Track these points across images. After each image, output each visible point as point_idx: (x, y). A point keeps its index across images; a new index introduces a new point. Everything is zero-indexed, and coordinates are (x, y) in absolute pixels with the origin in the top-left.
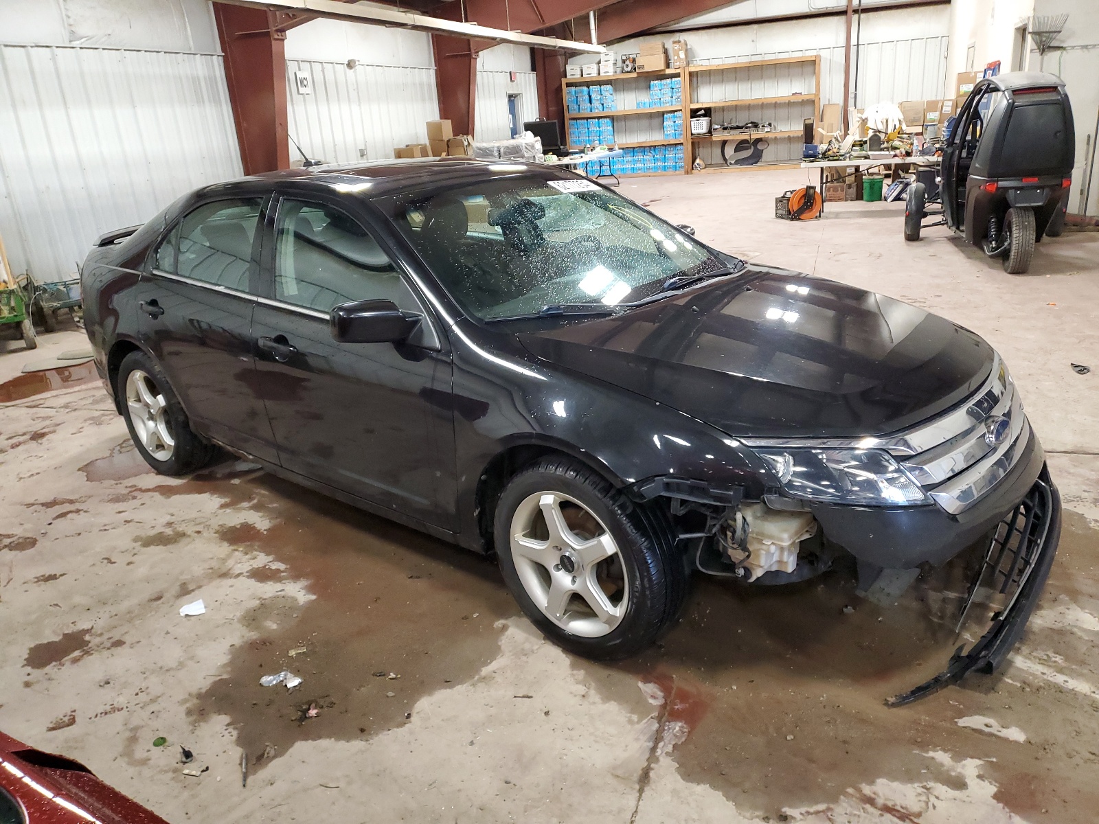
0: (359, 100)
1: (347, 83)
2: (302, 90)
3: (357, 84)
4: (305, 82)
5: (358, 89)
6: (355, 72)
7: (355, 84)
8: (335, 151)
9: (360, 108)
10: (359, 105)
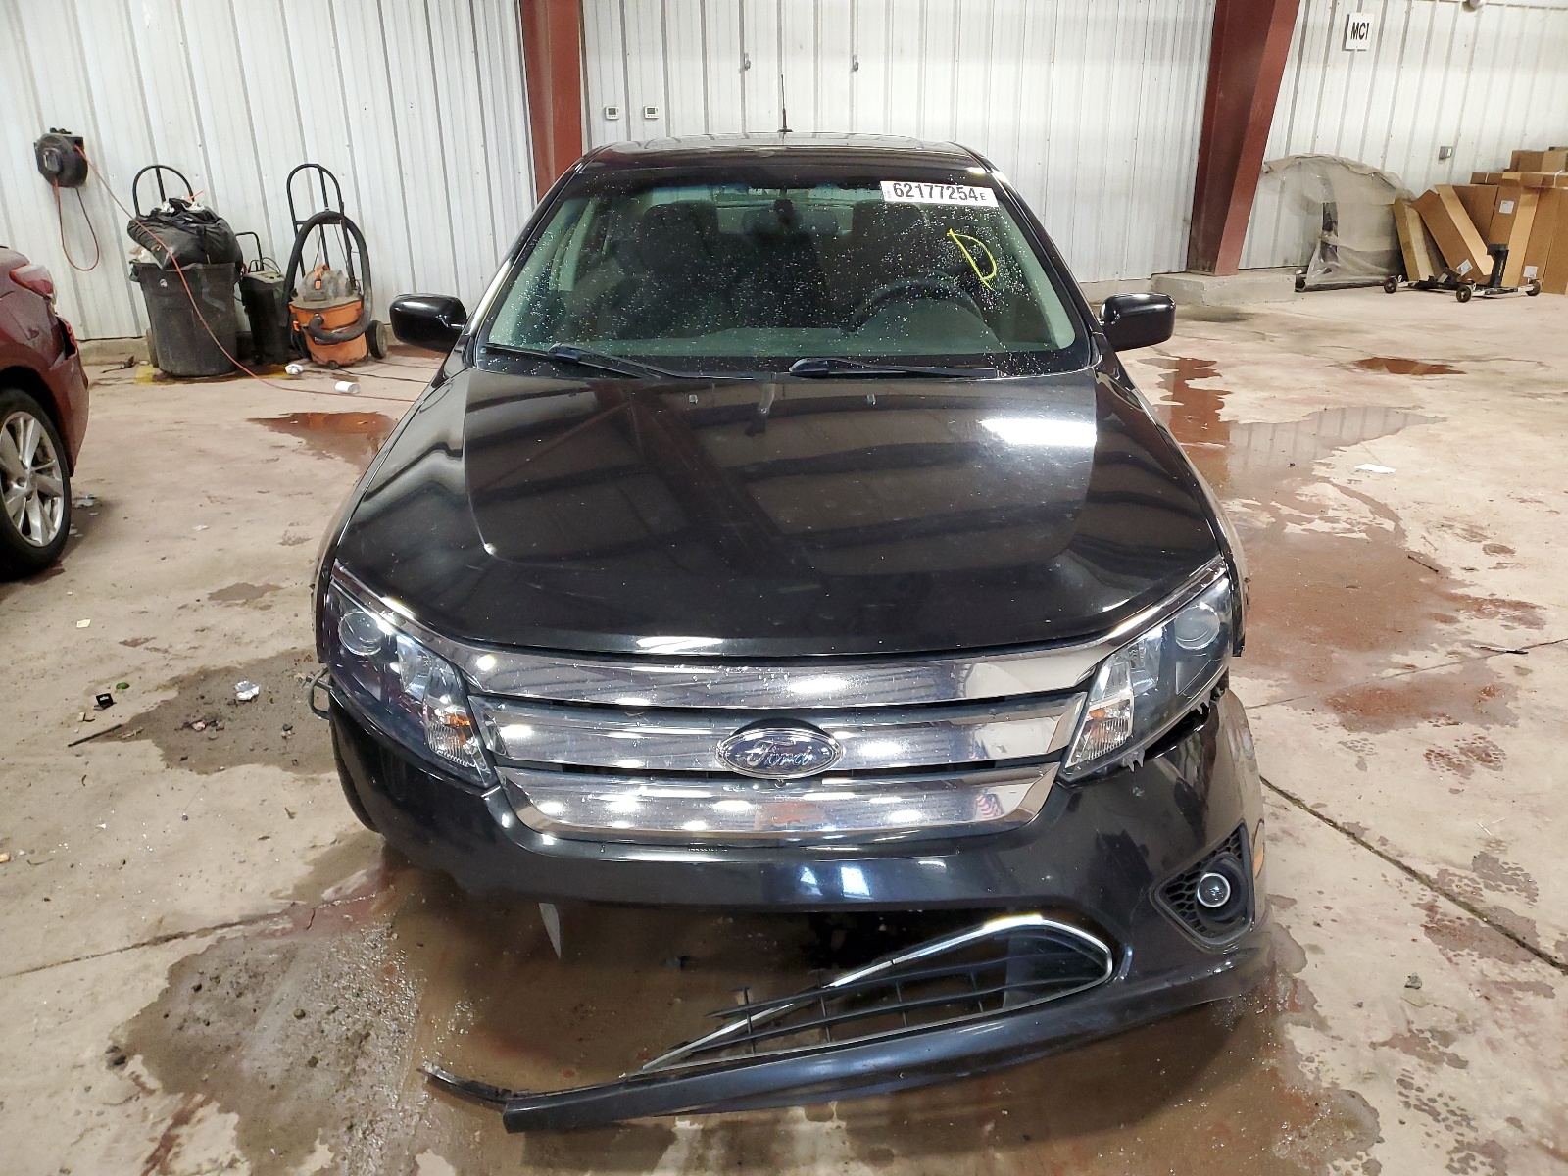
0: (1471, 63)
1: (1453, 34)
2: (1351, 43)
3: (1475, 39)
4: (1363, 31)
5: (1474, 44)
6: (1478, 17)
7: (1471, 37)
8: (1386, 146)
9: (1468, 77)
10: (1469, 72)
